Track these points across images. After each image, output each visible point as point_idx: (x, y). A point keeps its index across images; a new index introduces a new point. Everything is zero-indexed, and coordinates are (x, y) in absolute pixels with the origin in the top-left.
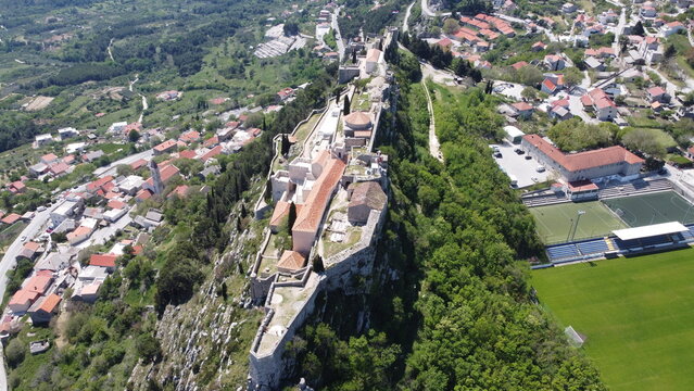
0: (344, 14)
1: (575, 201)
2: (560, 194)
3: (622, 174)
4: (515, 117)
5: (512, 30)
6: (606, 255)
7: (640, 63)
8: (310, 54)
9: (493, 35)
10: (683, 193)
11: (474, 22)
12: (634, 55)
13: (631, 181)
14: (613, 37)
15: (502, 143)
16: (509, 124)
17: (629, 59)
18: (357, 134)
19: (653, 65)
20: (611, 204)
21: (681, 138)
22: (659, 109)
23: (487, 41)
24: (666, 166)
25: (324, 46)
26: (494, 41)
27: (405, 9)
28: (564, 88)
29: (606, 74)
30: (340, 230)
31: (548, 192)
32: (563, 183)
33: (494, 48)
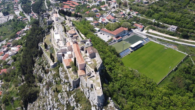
0: (23, 6)
1: (118, 42)
2: (115, 41)
3: (125, 33)
4: (95, 25)
5: (78, 4)
6: (131, 52)
7: (114, 7)
8: (17, 20)
9: (74, 6)
10: (137, 34)
11: (67, 3)
12: (112, 6)
13: (127, 34)
14: (105, 2)
15: (95, 32)
16: (95, 27)
17: (111, 7)
18: (74, 36)
19: (117, 7)
20: (125, 40)
21: (131, 23)
22: (124, 17)
23: (73, 8)
24: (132, 30)
25: (21, 17)
26: (75, 7)
27: (44, 2)
28: (101, 16)
29: (108, 11)
30: (89, 61)
31: (112, 41)
32: (114, 38)
33: (76, 9)
